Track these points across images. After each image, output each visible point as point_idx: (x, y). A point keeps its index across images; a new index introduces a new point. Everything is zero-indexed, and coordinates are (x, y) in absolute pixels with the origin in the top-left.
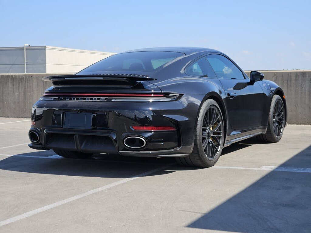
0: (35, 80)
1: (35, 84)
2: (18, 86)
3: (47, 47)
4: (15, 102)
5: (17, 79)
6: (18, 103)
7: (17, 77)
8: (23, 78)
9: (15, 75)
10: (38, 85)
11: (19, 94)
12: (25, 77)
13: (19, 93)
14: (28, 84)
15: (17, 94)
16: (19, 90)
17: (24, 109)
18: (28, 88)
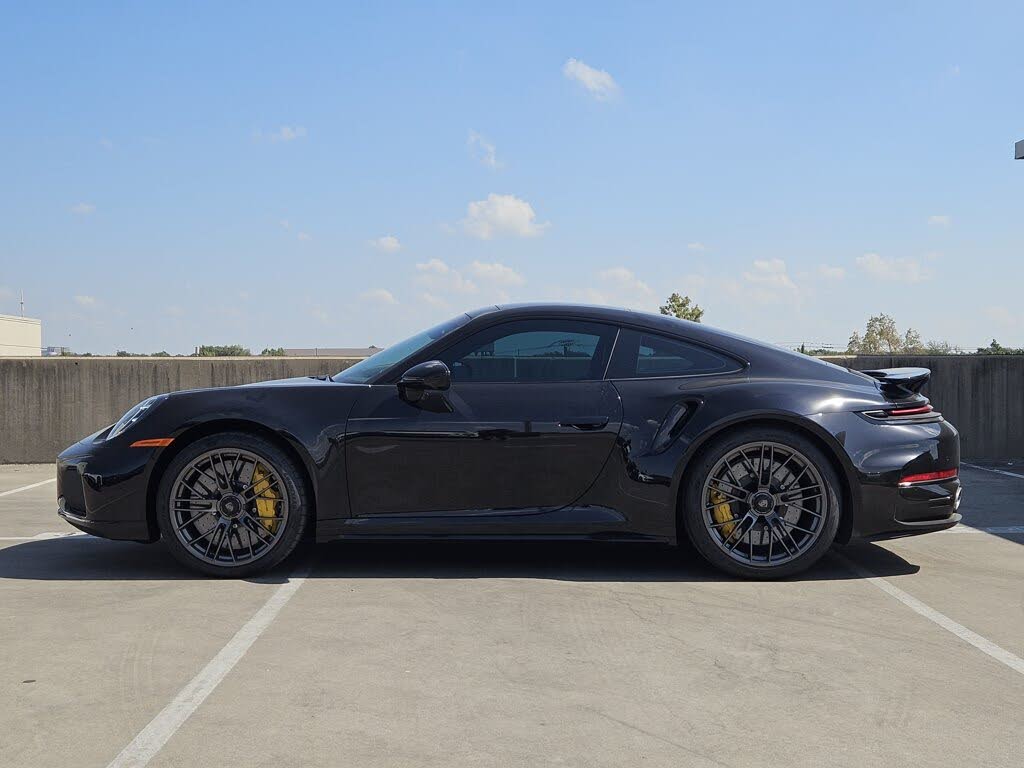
0: (86, 374)
1: (86, 382)
4: (29, 424)
5: (34, 370)
6: (39, 428)
7: (35, 365)
8: (54, 367)
9: (27, 360)
10: (94, 386)
11: (40, 408)
12: (59, 365)
13: (41, 403)
14: (67, 381)
15: (33, 406)
16: (40, 396)
18: (66, 391)
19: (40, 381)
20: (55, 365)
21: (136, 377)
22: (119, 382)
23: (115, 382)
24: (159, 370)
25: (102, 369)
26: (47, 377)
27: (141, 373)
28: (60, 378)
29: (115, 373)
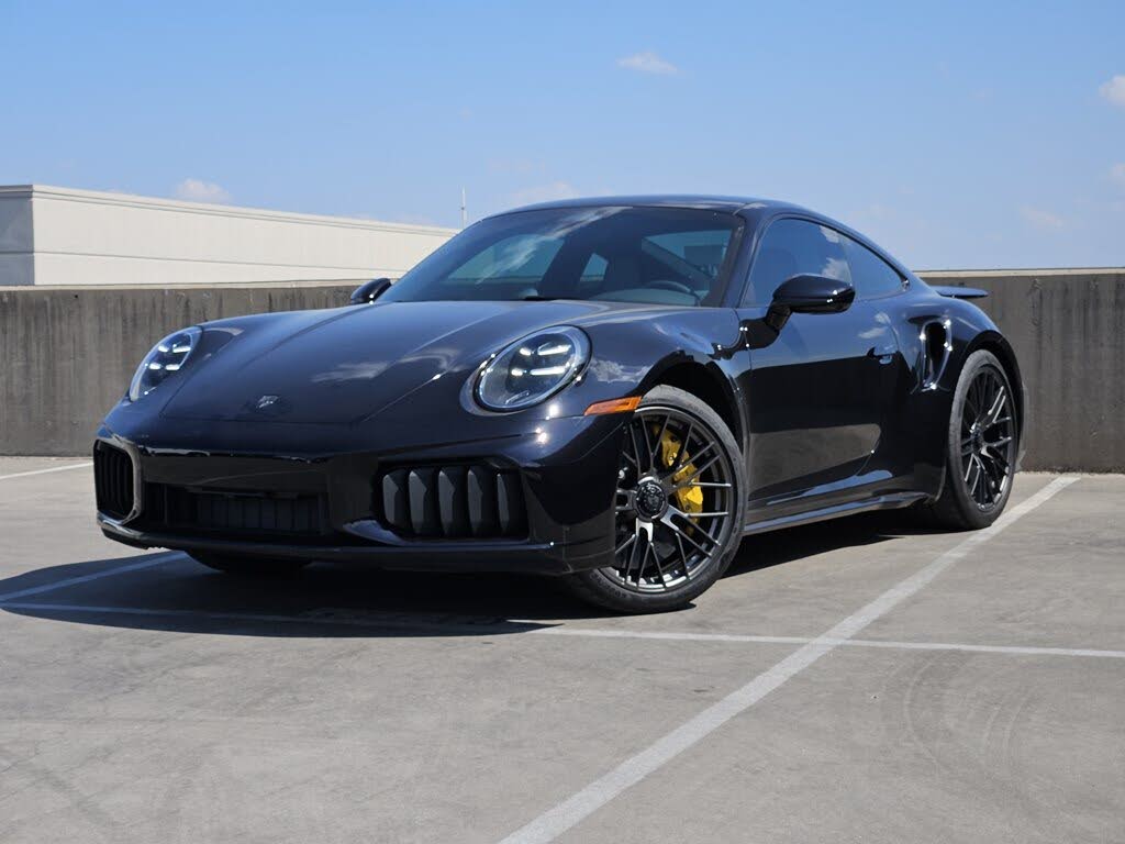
0: (89, 313)
1: (90, 326)
2: (21, 334)
3: (36, 188)
4: (12, 394)
5: (19, 309)
6: (26, 400)
7: (20, 300)
8: (45, 303)
9: (9, 293)
10: (101, 332)
11: (27, 368)
12: (52, 299)
13: (28, 359)
14: (64, 326)
15: (18, 364)
16: (26, 348)
17: (50, 423)
18: (62, 342)
19: (27, 325)
20: (47, 299)
21: (159, 316)
22: (135, 325)
23: (130, 324)
24: (193, 306)
25: (111, 305)
26: (36, 318)
27: (166, 310)
28: (53, 317)
29: (129, 311)
